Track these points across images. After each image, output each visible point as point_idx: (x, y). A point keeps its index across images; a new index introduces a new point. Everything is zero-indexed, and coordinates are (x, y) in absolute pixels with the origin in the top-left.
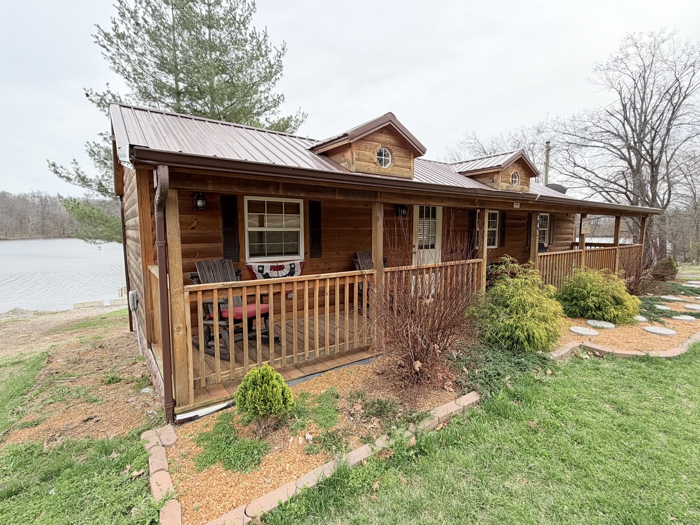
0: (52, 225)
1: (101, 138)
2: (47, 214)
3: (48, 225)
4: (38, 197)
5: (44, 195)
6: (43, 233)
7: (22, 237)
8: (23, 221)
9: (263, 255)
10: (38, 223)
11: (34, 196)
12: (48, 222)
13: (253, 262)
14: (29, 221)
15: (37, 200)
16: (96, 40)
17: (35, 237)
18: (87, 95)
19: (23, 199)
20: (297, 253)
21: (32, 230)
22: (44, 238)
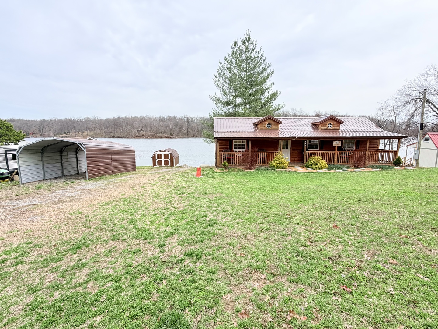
0: (191, 131)
1: (212, 110)
2: (190, 126)
3: (189, 131)
4: (186, 118)
5: (188, 117)
6: (187, 135)
7: (181, 137)
8: (181, 129)
9: (237, 149)
10: (186, 130)
11: (185, 117)
12: (189, 130)
13: (234, 150)
14: (183, 129)
15: (186, 119)
16: (213, 80)
17: (184, 137)
18: (210, 97)
19: (181, 119)
20: (244, 149)
21: (184, 134)
22: (188, 137)
